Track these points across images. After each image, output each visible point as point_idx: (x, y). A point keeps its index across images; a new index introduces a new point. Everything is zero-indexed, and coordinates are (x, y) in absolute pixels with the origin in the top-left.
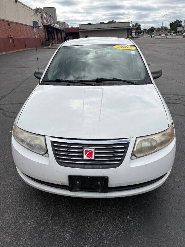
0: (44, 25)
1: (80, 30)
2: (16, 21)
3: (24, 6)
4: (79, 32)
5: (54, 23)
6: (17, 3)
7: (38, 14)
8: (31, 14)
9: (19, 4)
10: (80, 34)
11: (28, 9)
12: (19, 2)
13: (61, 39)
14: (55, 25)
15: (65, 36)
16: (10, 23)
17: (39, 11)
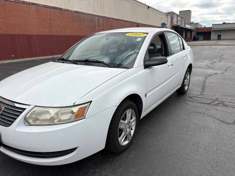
0: (173, 26)
1: (212, 30)
2: (145, 23)
3: (156, 11)
4: (211, 32)
5: (185, 24)
6: (150, 9)
7: (168, 16)
8: (161, 17)
9: (151, 9)
10: (212, 33)
11: (159, 13)
12: (152, 8)
13: (190, 38)
14: (185, 26)
15: (195, 35)
16: (139, 25)
17: (170, 14)
